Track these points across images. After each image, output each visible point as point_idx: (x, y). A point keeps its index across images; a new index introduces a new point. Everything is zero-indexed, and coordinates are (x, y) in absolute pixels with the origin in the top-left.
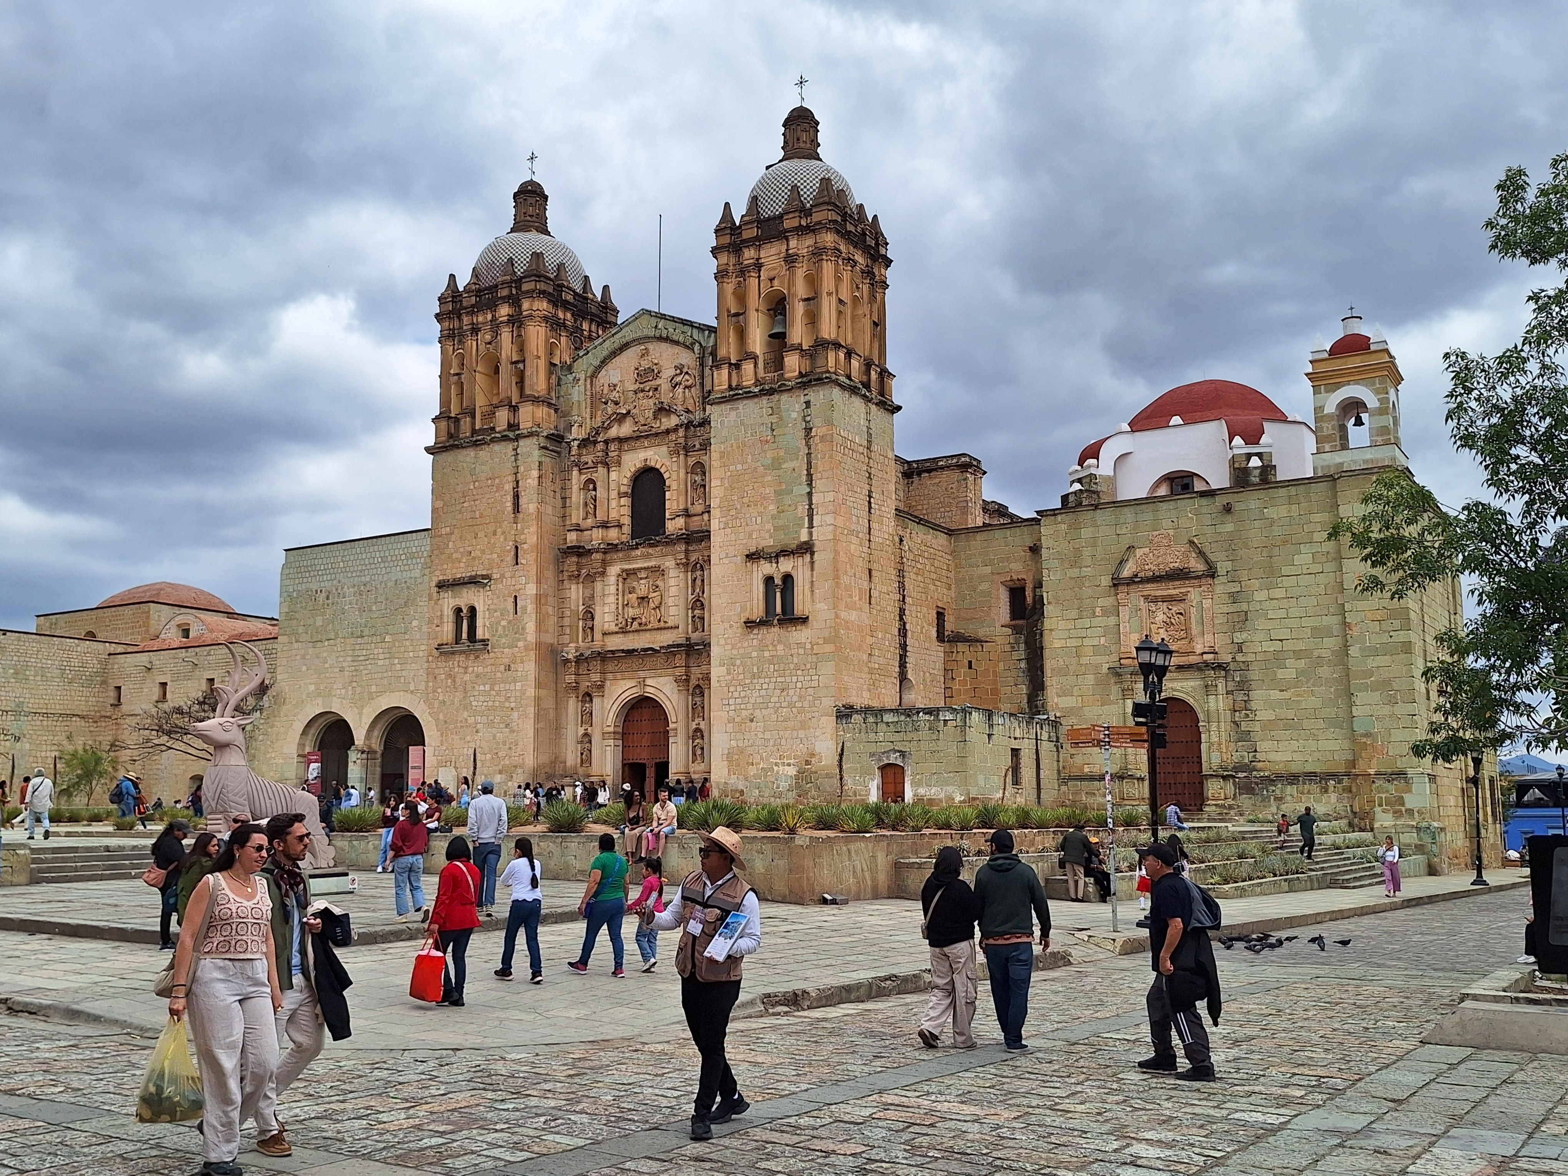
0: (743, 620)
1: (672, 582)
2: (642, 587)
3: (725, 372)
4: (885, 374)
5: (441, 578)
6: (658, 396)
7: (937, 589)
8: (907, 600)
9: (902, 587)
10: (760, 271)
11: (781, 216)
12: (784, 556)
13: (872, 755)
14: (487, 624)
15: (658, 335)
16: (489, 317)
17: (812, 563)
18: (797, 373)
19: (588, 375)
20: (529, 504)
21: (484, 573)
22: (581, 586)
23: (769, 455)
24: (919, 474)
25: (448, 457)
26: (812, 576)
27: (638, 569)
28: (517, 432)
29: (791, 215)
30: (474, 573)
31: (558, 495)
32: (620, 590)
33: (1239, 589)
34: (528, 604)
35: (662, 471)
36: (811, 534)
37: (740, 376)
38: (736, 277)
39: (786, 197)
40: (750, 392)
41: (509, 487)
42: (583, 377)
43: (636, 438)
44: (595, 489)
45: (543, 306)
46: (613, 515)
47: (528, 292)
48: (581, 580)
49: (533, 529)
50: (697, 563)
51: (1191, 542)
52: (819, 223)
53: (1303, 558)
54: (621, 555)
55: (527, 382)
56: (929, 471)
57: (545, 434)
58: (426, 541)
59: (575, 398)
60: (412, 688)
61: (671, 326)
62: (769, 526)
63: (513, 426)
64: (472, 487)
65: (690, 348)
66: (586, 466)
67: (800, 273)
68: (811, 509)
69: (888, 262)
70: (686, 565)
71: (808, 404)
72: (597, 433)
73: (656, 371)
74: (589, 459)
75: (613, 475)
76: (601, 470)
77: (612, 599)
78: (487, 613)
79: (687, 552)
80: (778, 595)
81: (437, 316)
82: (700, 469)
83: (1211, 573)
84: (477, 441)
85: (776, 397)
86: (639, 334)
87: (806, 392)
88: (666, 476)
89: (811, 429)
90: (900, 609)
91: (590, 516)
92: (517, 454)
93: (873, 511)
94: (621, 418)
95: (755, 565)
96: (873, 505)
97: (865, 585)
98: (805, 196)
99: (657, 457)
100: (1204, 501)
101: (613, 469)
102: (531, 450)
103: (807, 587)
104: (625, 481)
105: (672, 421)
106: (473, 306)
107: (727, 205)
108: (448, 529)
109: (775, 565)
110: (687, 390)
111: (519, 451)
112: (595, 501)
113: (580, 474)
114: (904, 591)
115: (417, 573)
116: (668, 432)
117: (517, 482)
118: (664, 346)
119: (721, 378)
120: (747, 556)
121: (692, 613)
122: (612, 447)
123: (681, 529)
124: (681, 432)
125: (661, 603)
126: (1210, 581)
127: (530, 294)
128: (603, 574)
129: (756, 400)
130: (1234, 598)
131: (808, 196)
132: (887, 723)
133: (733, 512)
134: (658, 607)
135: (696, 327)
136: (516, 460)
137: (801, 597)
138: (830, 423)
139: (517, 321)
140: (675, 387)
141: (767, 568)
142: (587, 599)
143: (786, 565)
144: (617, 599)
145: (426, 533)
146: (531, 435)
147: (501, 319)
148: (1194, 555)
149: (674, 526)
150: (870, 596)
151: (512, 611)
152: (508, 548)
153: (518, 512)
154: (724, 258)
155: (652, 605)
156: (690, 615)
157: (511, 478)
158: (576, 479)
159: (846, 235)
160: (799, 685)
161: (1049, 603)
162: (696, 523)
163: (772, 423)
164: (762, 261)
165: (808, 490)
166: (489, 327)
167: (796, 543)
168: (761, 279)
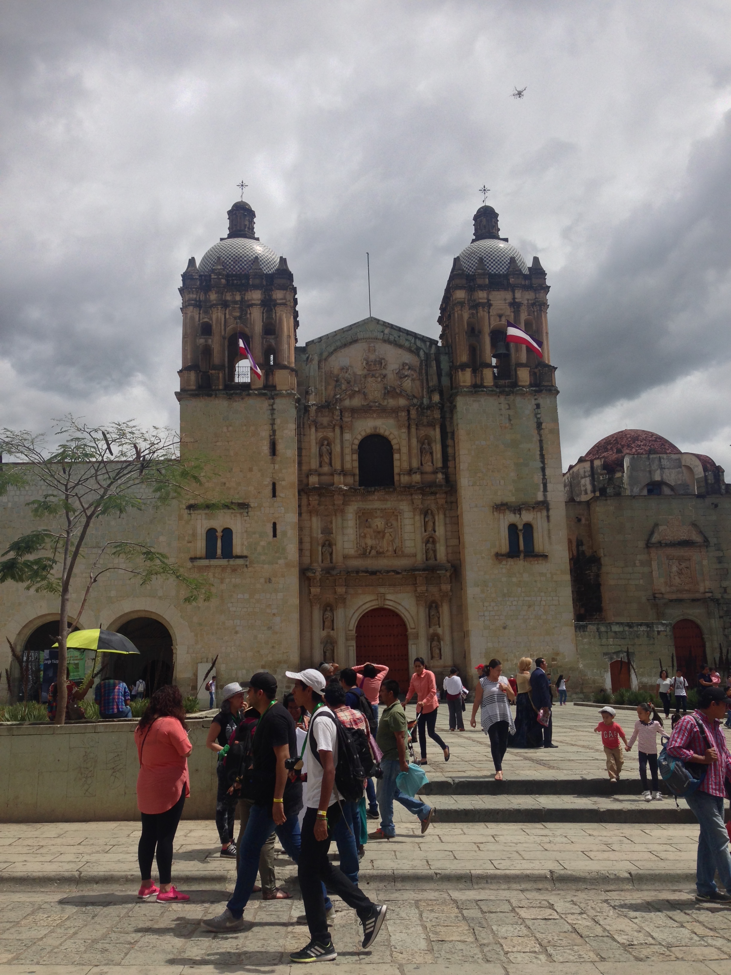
0: (493, 553)
1: (407, 522)
5: (192, 502)
6: (386, 382)
11: (506, 275)
12: (526, 509)
13: (605, 654)
14: (246, 543)
16: (238, 298)
17: (548, 517)
19: (322, 357)
20: (286, 450)
21: (241, 501)
22: (320, 519)
23: (508, 437)
25: (199, 404)
26: (549, 526)
27: (374, 509)
28: (274, 392)
29: (513, 276)
30: (228, 500)
32: (358, 524)
33: (722, 555)
34: (287, 530)
36: (545, 496)
37: (482, 378)
38: (469, 309)
40: (490, 390)
41: (265, 433)
42: (316, 358)
43: (366, 410)
46: (348, 466)
47: (279, 285)
48: (321, 514)
49: (291, 469)
50: (429, 509)
51: (693, 525)
54: (359, 498)
57: (295, 398)
59: (311, 374)
60: (160, 593)
61: (396, 334)
62: (511, 488)
63: (270, 387)
64: (225, 429)
65: (414, 352)
66: (322, 426)
67: (524, 315)
68: (544, 479)
70: (421, 510)
71: (538, 406)
73: (383, 364)
74: (325, 420)
75: (347, 436)
76: (336, 431)
77: (351, 531)
78: (244, 534)
80: (521, 537)
81: (180, 289)
82: (428, 440)
83: (707, 544)
84: (232, 394)
85: (511, 397)
86: (368, 335)
87: (536, 397)
89: (541, 423)
91: (326, 465)
92: (273, 410)
94: (354, 394)
95: (501, 516)
99: (384, 427)
100: (698, 501)
101: (346, 431)
102: (286, 407)
103: (545, 533)
105: (401, 402)
106: (221, 286)
109: (518, 516)
110: (412, 382)
111: (275, 406)
113: (316, 431)
117: (274, 431)
119: (466, 377)
120: (493, 507)
121: (426, 545)
122: (346, 414)
123: (418, 483)
126: (706, 549)
128: (342, 511)
129: (496, 397)
130: (720, 560)
132: (615, 632)
133: (480, 475)
136: (272, 414)
137: (539, 539)
141: (512, 518)
142: (326, 529)
143: (527, 517)
144: (356, 532)
145: (175, 463)
146: (287, 395)
147: (253, 302)
148: (695, 532)
151: (271, 534)
152: (266, 483)
153: (275, 455)
155: (388, 538)
156: (424, 547)
157: (268, 427)
158: (314, 434)
160: (543, 603)
162: (426, 480)
163: (509, 415)
164: (492, 302)
165: (542, 465)
166: (238, 306)
167: (534, 501)
168: (491, 314)
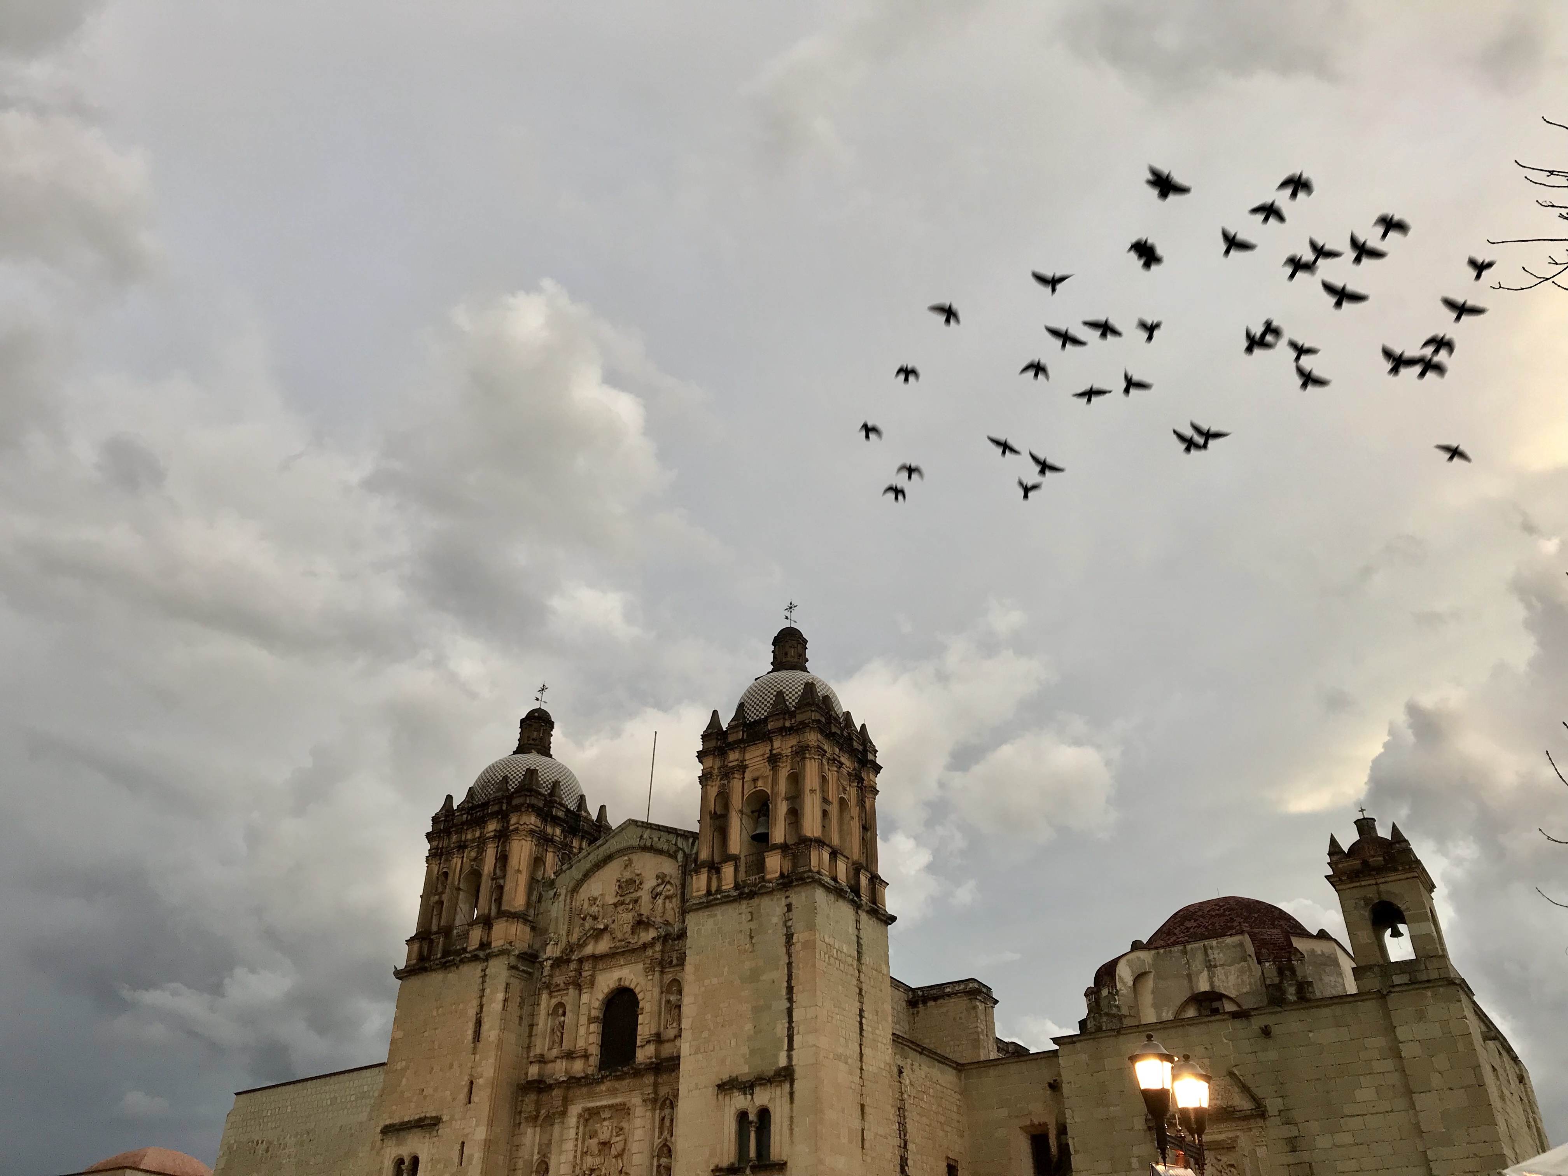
0: (712, 1167)
1: (638, 1122)
2: (605, 1130)
3: (704, 877)
4: (876, 881)
5: (388, 1122)
6: (637, 908)
7: (946, 1136)
8: (910, 1146)
9: (903, 1130)
10: (744, 772)
11: (766, 718)
12: (761, 1085)
15: (642, 844)
16: (477, 834)
17: (792, 1094)
18: (778, 874)
19: (569, 889)
20: (490, 1032)
21: (434, 1114)
22: (538, 1129)
23: (747, 965)
24: (925, 1003)
25: (415, 982)
26: (792, 1110)
27: (602, 1107)
28: (488, 951)
29: (775, 717)
30: (423, 1115)
31: (525, 1023)
32: (580, 1134)
33: (1296, 1134)
34: (475, 1153)
35: (637, 991)
36: (790, 1058)
37: (719, 880)
38: (721, 780)
39: (771, 702)
40: (729, 896)
41: (472, 1012)
42: (563, 891)
43: (611, 955)
44: (564, 1014)
45: (532, 820)
46: (581, 1043)
47: (516, 805)
48: (539, 1122)
49: (492, 1060)
50: (667, 1098)
51: (1231, 1074)
52: (802, 723)
53: (1366, 1094)
54: (584, 1090)
55: (505, 898)
56: (935, 999)
57: (517, 952)
58: (378, 1078)
59: (554, 914)
61: (655, 835)
62: (745, 1050)
63: (484, 945)
64: (435, 1014)
65: (673, 856)
66: (558, 988)
67: (784, 772)
68: (790, 1029)
69: (877, 769)
70: (655, 1101)
71: (789, 907)
72: (572, 951)
73: (638, 882)
74: (559, 979)
75: (585, 998)
76: (572, 991)
77: (569, 1146)
78: (430, 1164)
79: (656, 1085)
80: (753, 1135)
81: (429, 836)
82: (676, 986)
83: (1260, 1112)
84: (446, 962)
85: (756, 901)
86: (624, 845)
87: (787, 894)
88: (640, 997)
89: (792, 935)
90: (902, 1157)
91: (556, 1045)
92: (485, 975)
93: (864, 1033)
94: (598, 934)
95: (727, 1098)
96: (865, 1027)
97: (856, 1124)
98: (790, 700)
99: (632, 976)
100: (1239, 1024)
101: (585, 991)
102: (498, 969)
103: (786, 1123)
104: (597, 1004)
105: (649, 935)
106: (463, 823)
107: (715, 713)
108: (404, 1063)
109: (749, 1097)
110: (667, 901)
111: (487, 971)
112: (563, 1027)
113: (551, 997)
114: (905, 1135)
115: (364, 1117)
116: (645, 947)
117: (481, 1006)
118: (648, 856)
119: (700, 883)
120: (719, 1086)
121: (658, 1161)
122: (587, 966)
123: (651, 1058)
124: (658, 947)
125: (624, 1150)
126: (1260, 1122)
127: (517, 809)
128: (564, 1113)
129: (735, 905)
130: (1293, 1144)
131: (793, 701)
133: (705, 1034)
134: (619, 1156)
135: (681, 835)
136: (483, 982)
137: (778, 1138)
138: (811, 927)
139: (503, 836)
140: (655, 898)
141: (740, 1101)
142: (544, 1147)
143: (762, 1097)
144: (576, 1146)
145: (381, 1068)
146: (503, 952)
147: (487, 835)
148: (1237, 1090)
149: (644, 1054)
150: (863, 1139)
151: (456, 1160)
152: (463, 1083)
153: (478, 1041)
154: (709, 761)
155: (614, 1152)
156: (655, 1164)
157: (475, 1003)
158: (546, 1002)
159: (830, 736)
161: (1076, 1152)
162: (667, 1050)
163: (751, 930)
164: (747, 763)
165: (788, 1005)
166: (476, 844)
167: (774, 1068)
168: (745, 780)
